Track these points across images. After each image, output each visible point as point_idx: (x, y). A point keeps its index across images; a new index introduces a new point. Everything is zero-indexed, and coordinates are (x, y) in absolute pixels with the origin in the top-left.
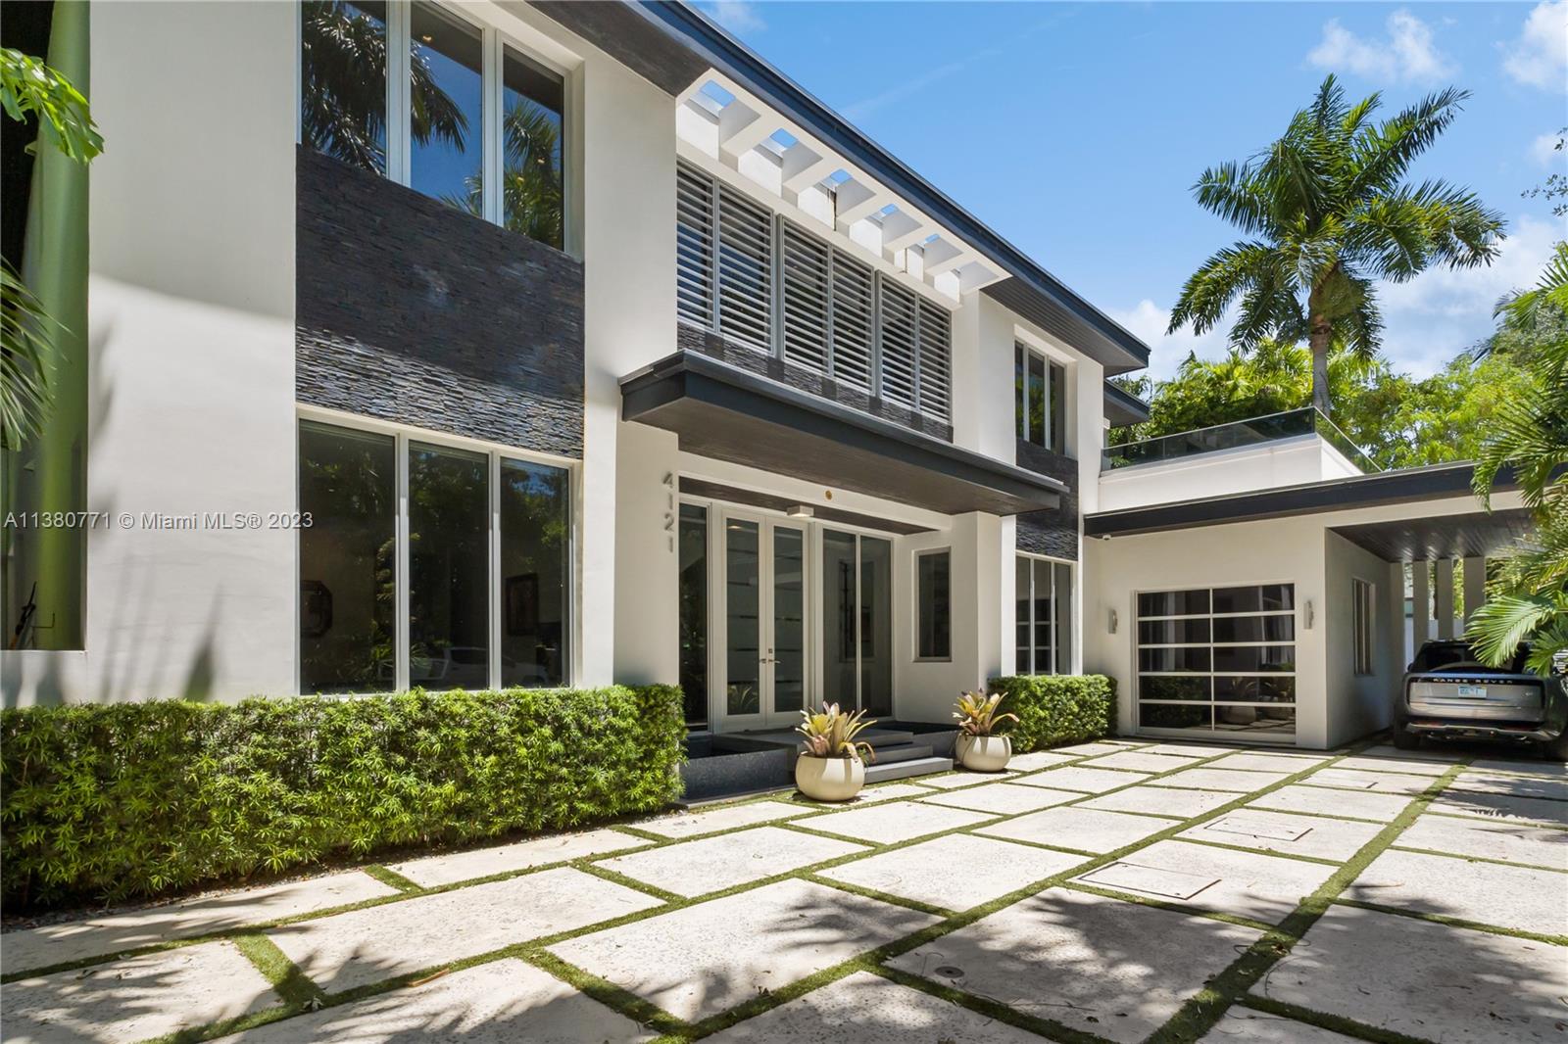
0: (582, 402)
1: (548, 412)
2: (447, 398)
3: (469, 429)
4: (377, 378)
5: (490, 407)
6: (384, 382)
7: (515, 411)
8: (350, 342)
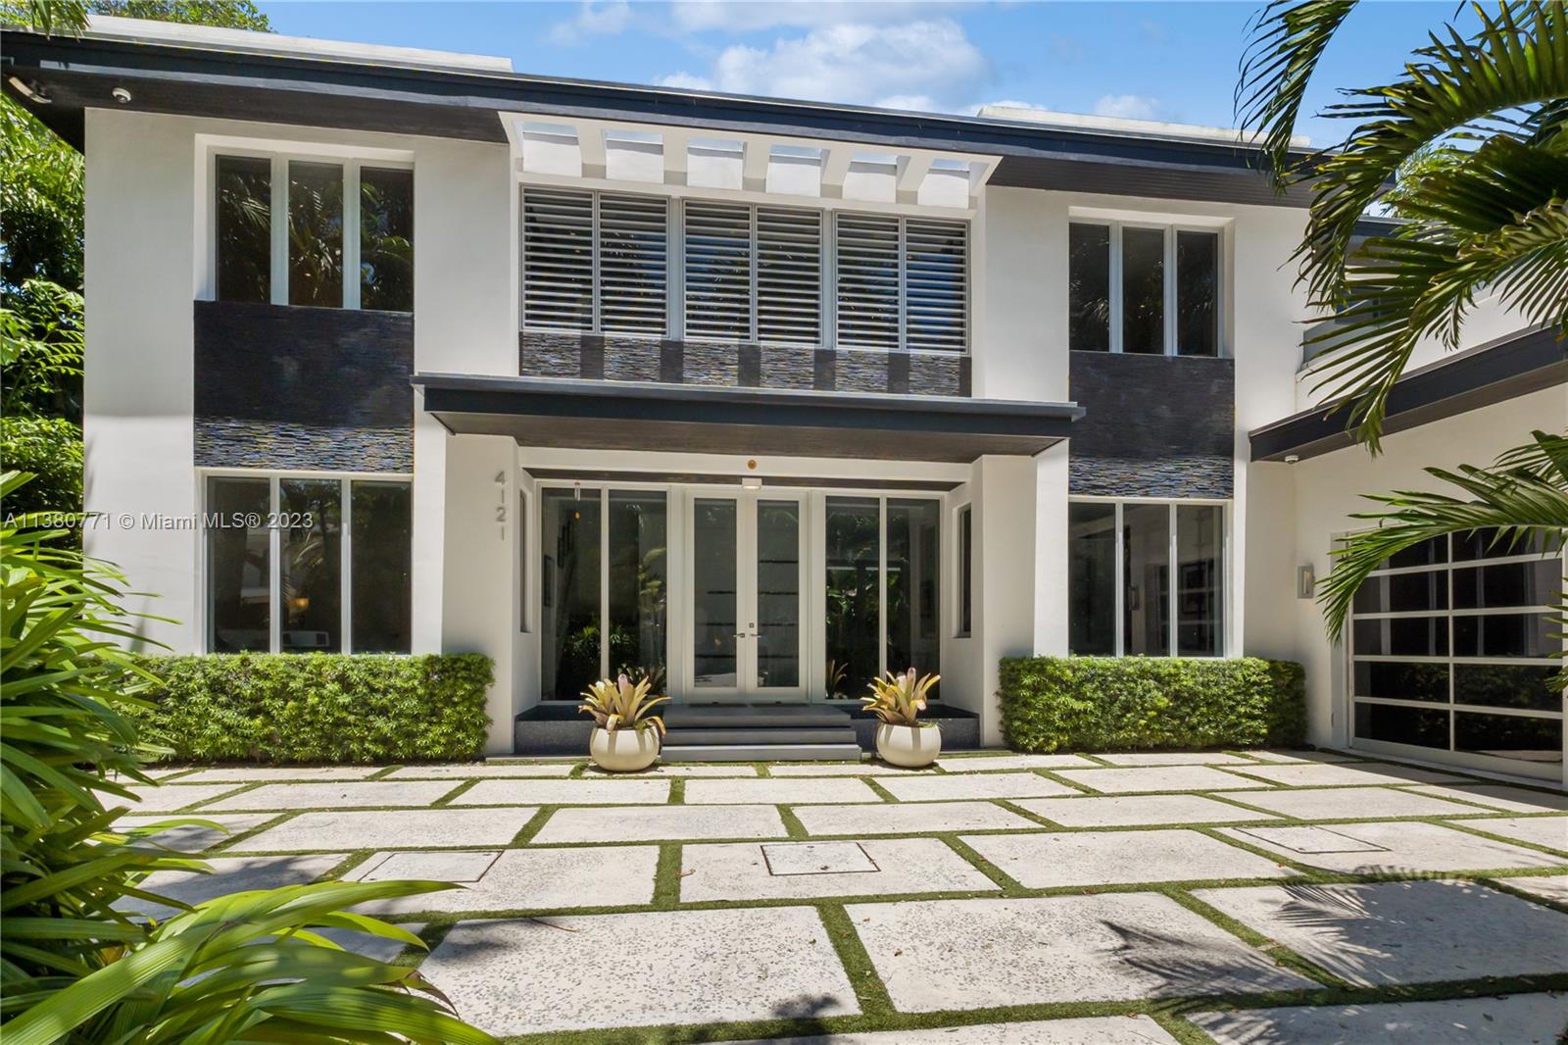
0: (413, 427)
1: (381, 440)
2: (296, 445)
3: (316, 465)
4: (246, 441)
5: (332, 444)
6: (252, 442)
7: (354, 445)
8: (228, 421)
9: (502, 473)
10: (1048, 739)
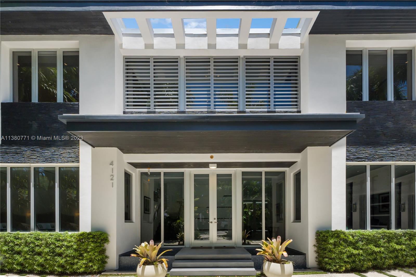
0: (79, 146)
1: (68, 151)
2: (37, 154)
3: (44, 161)
4: (19, 153)
5: (50, 154)
6: (21, 154)
7: (57, 153)
8: (13, 146)
9: (112, 162)
10: (341, 266)
